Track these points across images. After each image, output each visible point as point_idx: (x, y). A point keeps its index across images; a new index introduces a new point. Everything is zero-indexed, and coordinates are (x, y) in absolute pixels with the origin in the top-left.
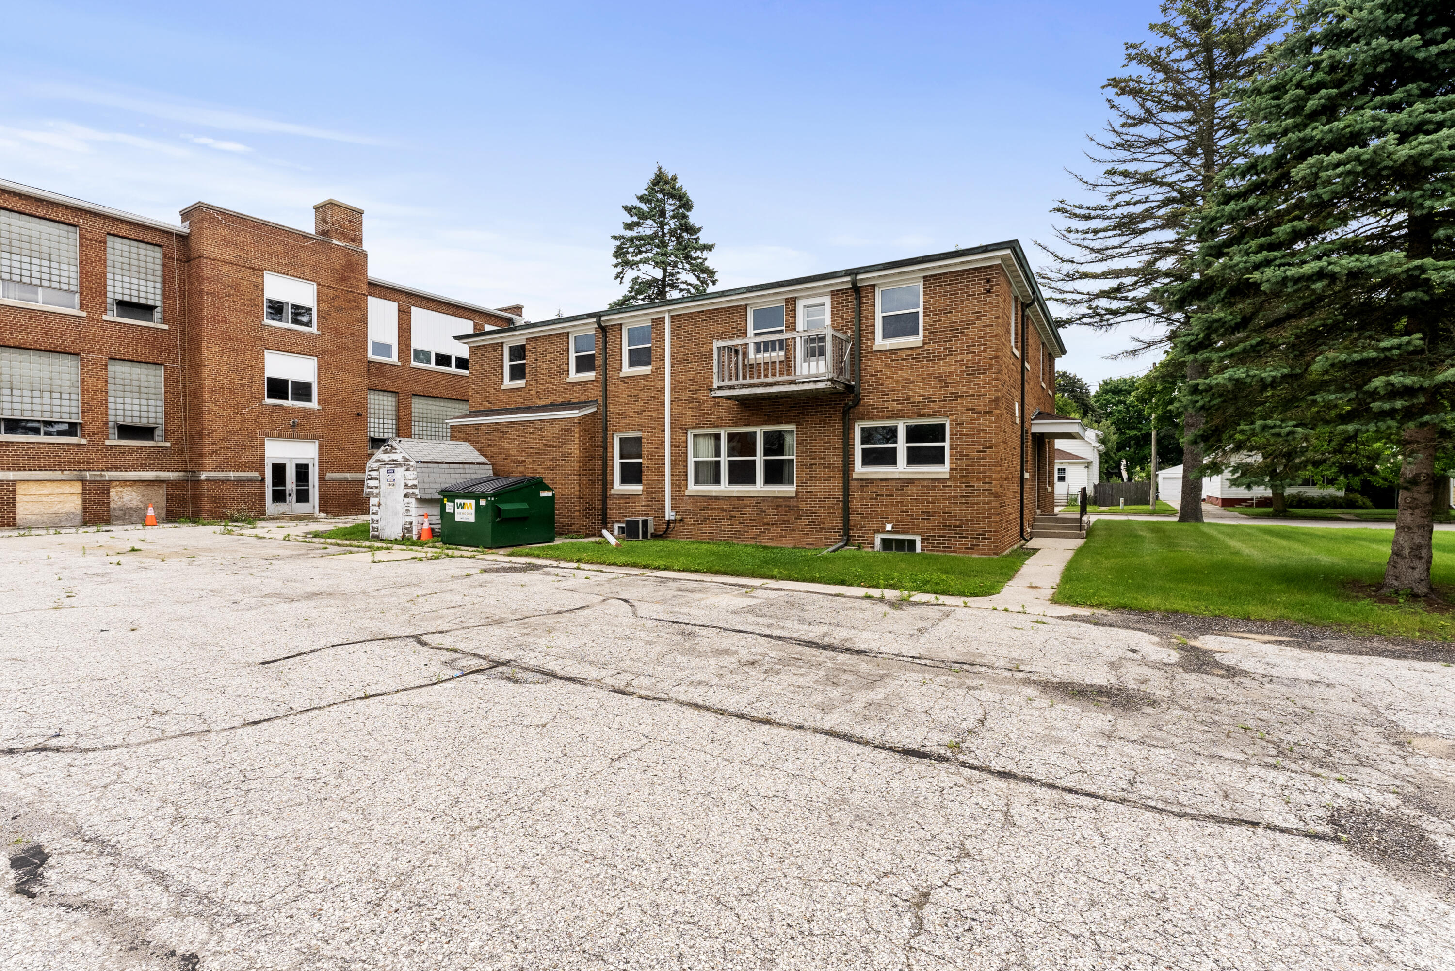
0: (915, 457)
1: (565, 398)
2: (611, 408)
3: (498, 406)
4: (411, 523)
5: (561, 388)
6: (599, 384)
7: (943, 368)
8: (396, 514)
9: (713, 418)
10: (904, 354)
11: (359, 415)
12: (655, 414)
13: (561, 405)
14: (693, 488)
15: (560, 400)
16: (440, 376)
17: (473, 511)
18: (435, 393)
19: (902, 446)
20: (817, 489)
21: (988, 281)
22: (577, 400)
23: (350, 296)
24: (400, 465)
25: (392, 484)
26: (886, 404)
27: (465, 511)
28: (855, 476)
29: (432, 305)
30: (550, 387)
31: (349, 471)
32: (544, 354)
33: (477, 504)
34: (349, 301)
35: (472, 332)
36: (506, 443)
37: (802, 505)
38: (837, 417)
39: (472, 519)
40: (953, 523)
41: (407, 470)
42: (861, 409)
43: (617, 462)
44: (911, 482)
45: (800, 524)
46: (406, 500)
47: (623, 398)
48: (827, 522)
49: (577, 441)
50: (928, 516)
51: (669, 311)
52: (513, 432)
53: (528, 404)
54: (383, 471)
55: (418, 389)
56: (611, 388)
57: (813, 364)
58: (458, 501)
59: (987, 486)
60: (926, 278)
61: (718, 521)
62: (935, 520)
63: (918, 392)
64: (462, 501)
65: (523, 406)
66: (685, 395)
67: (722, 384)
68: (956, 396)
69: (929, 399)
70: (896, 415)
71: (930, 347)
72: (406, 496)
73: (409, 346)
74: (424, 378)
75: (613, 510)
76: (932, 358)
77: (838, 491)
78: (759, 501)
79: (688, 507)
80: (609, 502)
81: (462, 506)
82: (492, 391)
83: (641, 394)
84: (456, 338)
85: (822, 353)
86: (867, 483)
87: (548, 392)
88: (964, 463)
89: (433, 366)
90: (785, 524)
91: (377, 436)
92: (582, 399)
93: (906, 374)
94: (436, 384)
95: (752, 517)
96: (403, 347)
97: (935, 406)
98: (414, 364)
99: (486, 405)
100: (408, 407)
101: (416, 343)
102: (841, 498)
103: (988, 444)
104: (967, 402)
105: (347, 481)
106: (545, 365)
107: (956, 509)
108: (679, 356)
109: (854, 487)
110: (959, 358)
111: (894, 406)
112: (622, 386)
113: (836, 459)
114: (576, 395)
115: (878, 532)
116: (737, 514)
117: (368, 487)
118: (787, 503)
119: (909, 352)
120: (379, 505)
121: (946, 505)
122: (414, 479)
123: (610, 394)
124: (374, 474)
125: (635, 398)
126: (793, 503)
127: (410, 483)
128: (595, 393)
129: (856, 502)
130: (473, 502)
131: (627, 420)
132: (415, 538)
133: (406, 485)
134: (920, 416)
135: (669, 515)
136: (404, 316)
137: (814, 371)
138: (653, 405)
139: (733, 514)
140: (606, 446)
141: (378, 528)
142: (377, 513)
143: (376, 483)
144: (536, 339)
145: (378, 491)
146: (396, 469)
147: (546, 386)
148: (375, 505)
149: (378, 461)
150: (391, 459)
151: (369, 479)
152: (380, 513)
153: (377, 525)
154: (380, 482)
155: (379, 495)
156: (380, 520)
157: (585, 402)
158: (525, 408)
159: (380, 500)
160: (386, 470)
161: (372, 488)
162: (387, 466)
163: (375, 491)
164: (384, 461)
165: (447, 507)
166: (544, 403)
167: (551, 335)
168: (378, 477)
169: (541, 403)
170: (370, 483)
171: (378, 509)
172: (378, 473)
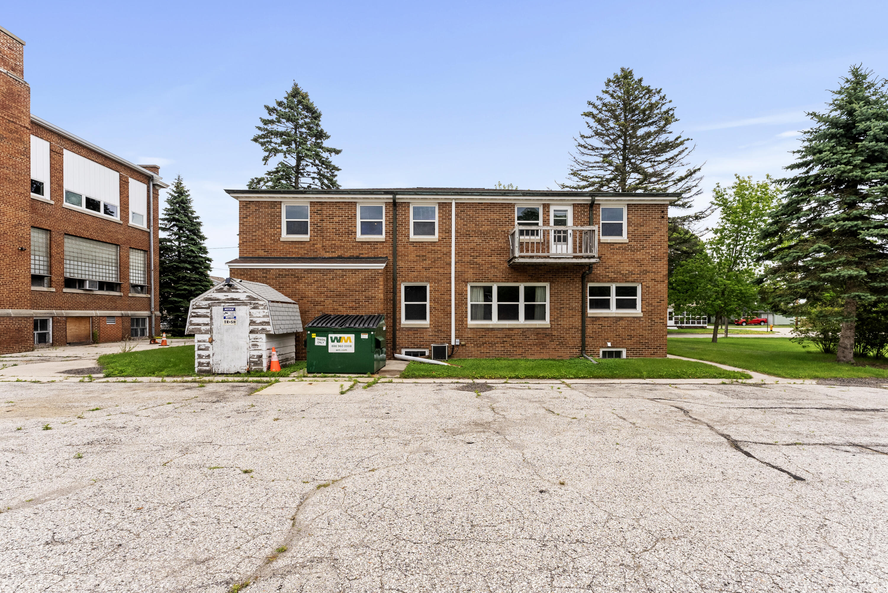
0: (620, 305)
1: (356, 253)
2: (400, 264)
3: (275, 255)
4: (261, 357)
5: (350, 245)
6: (389, 245)
7: (639, 256)
8: (237, 348)
9: (490, 276)
10: (618, 246)
11: (22, 249)
12: (441, 271)
13: (350, 258)
14: (471, 323)
15: (348, 254)
16: (91, 219)
18: (86, 234)
19: (613, 298)
20: (565, 323)
21: (663, 212)
22: (366, 256)
23: (12, 126)
24: (244, 304)
25: (231, 320)
26: (607, 274)
28: (589, 315)
29: (84, 152)
30: (338, 243)
31: (11, 307)
32: (331, 216)
33: (358, 338)
34: (11, 132)
35: (247, 188)
36: (302, 286)
37: (555, 333)
38: (578, 280)
40: (643, 341)
41: (255, 308)
42: (592, 276)
43: (403, 303)
44: (621, 318)
45: (553, 345)
46: (253, 336)
47: (412, 257)
48: (571, 343)
49: (381, 287)
50: (631, 337)
51: (455, 199)
52: (310, 278)
53: (313, 255)
54: (217, 310)
55: (70, 229)
56: (400, 249)
57: (559, 247)
59: (662, 321)
60: (628, 205)
61: (492, 344)
62: (634, 340)
63: (626, 268)
65: (306, 256)
66: (467, 259)
67: (522, 254)
68: (646, 272)
69: (631, 273)
70: (613, 281)
71: (633, 243)
72: (252, 332)
73: (61, 186)
74: (76, 220)
75: (401, 338)
76: (634, 250)
77: (578, 323)
78: (524, 331)
79: (469, 336)
80: (398, 334)
82: (268, 241)
83: (429, 255)
84: (229, 192)
85: (565, 240)
86: (596, 319)
87: (334, 247)
88: (650, 308)
89: (83, 208)
90: (543, 345)
91: (37, 272)
92: (371, 255)
93: (619, 257)
94: (87, 226)
95: (519, 341)
96: (55, 186)
97: (635, 277)
98: (66, 205)
99: (262, 253)
100: (61, 245)
101: (68, 185)
102: (580, 328)
103: (662, 299)
104: (652, 275)
105: (10, 317)
106: (331, 225)
107: (645, 333)
108: (463, 231)
109: (588, 322)
110: (648, 251)
111: (612, 275)
112: (411, 248)
113: (577, 305)
114: (364, 252)
115: (602, 347)
116: (509, 340)
117: (192, 324)
118: (545, 332)
119: (620, 245)
120: (211, 341)
121: (640, 331)
122: (265, 317)
123: (399, 254)
124: (201, 311)
125: (424, 258)
126: (548, 332)
127: (259, 320)
128: (387, 251)
129: (589, 331)
131: (414, 273)
132: (265, 369)
133: (252, 323)
134: (627, 282)
135: (454, 341)
136: (57, 157)
137: (559, 251)
138: (440, 264)
139: (505, 339)
140: (395, 291)
141: (208, 364)
142: (207, 349)
143: (207, 320)
144: (322, 203)
145: (208, 327)
146: (237, 308)
147: (333, 242)
148: (204, 341)
149: (207, 299)
150: (229, 297)
151: (193, 317)
152: (211, 349)
153: (207, 360)
154: (211, 319)
155: (211, 331)
156: (211, 355)
157: (374, 258)
158: (309, 258)
159: (212, 336)
160: (221, 308)
161: (198, 325)
162: (223, 304)
163: (203, 328)
164: (218, 300)
165: (316, 341)
166: (331, 256)
167: (339, 202)
168: (209, 315)
169: (327, 255)
170: (196, 320)
171: (208, 344)
172: (209, 311)
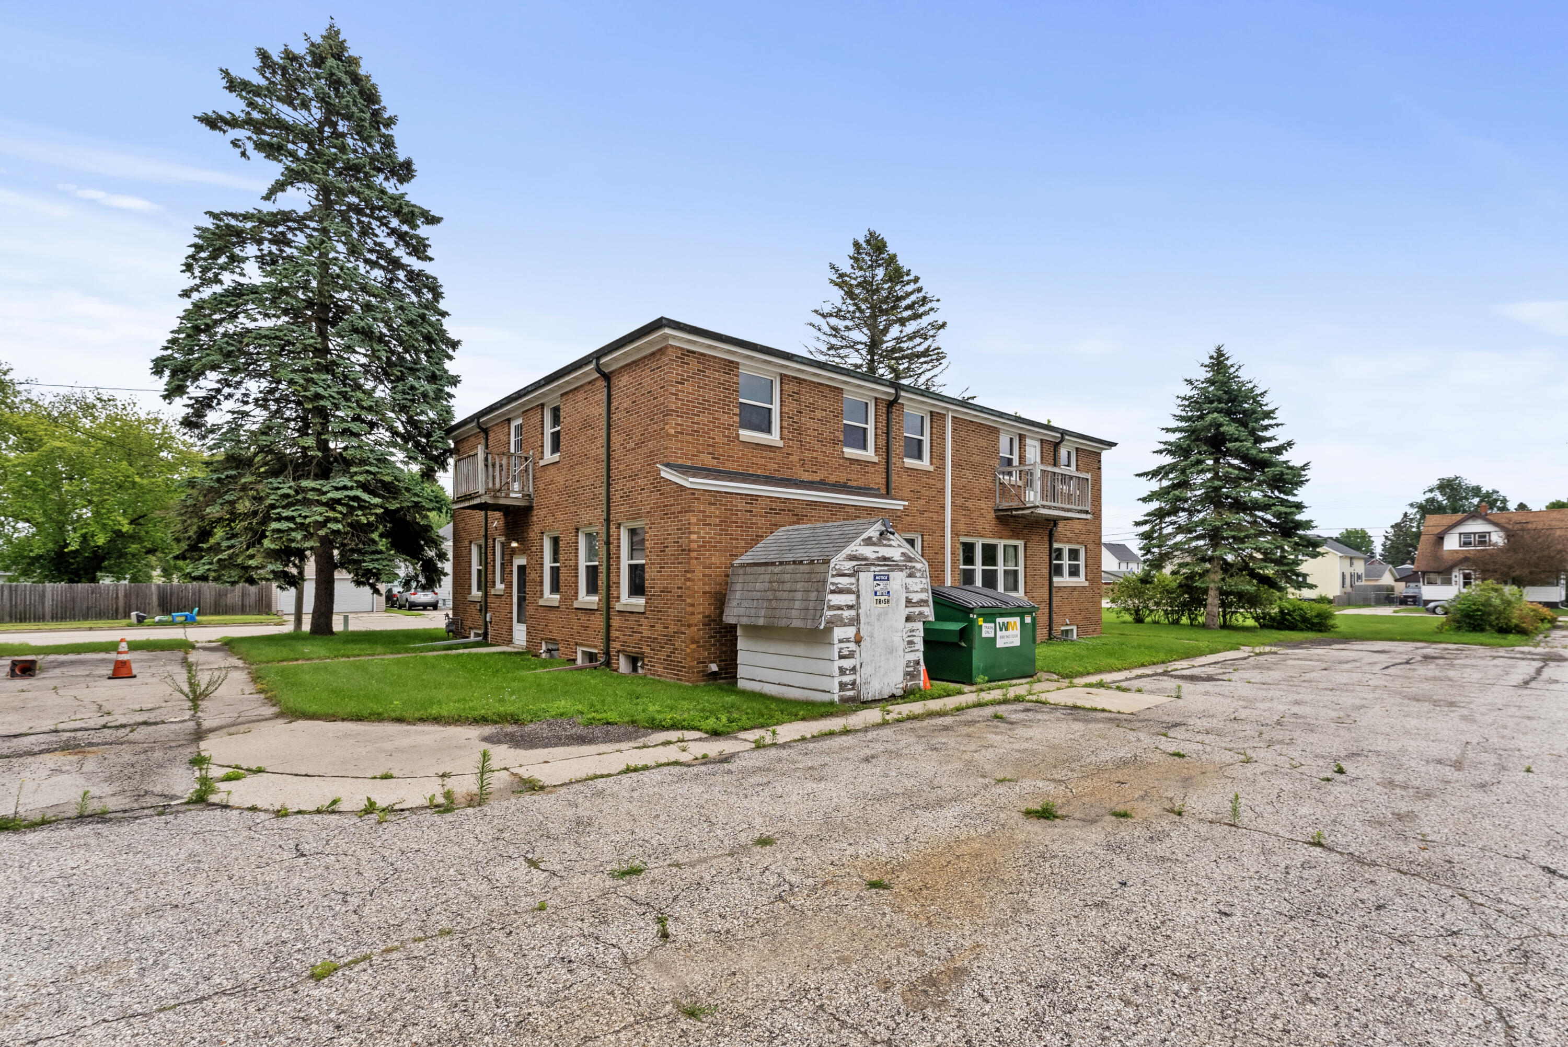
1: (842, 477)
3: (730, 466)
4: (917, 663)
5: (835, 462)
6: (881, 469)
8: (891, 650)
9: (976, 528)
12: (935, 516)
13: (834, 485)
15: (832, 479)
17: (1018, 632)
19: (1066, 563)
20: (1037, 595)
21: (1098, 462)
22: (854, 484)
24: (900, 568)
25: (883, 598)
26: (1066, 532)
27: (1010, 632)
28: (1054, 585)
30: (821, 457)
32: (812, 408)
33: (1022, 622)
38: (1046, 539)
39: (1017, 642)
41: (911, 575)
44: (1075, 588)
46: (910, 625)
47: (905, 492)
51: (953, 411)
53: (785, 473)
54: (866, 578)
56: (894, 477)
58: (1000, 620)
60: (1077, 449)
62: (1083, 614)
63: (1077, 526)
64: (1005, 620)
65: (777, 475)
66: (959, 501)
67: (1045, 503)
70: (1069, 541)
72: (908, 619)
81: (1005, 627)
82: (720, 439)
83: (924, 492)
86: (1058, 589)
87: (815, 463)
88: (1092, 576)
92: (860, 483)
97: (1083, 537)
99: (707, 460)
104: (1093, 537)
106: (811, 424)
107: (1089, 606)
108: (956, 460)
109: (1053, 593)
112: (905, 478)
113: (1046, 571)
114: (852, 476)
117: (831, 608)
120: (858, 642)
121: (1086, 604)
122: (923, 590)
123: (893, 485)
124: (844, 582)
125: (916, 495)
127: (915, 598)
128: (877, 479)
130: (1017, 619)
131: (909, 519)
132: (922, 686)
133: (909, 602)
134: (1077, 543)
138: (934, 506)
141: (854, 683)
142: (851, 655)
143: (850, 599)
144: (800, 381)
145: (853, 613)
146: (891, 574)
147: (815, 454)
148: (848, 641)
149: (852, 558)
150: (880, 555)
151: (833, 592)
152: (857, 655)
153: (852, 677)
154: (858, 597)
155: (856, 621)
156: (858, 667)
157: (865, 489)
158: (782, 479)
159: (858, 631)
160: (871, 575)
161: (840, 608)
162: (873, 568)
163: (846, 614)
164: (866, 559)
165: (984, 630)
166: (810, 478)
167: (822, 384)
168: (853, 587)
169: (806, 477)
170: (836, 599)
171: (852, 646)
172: (853, 580)
